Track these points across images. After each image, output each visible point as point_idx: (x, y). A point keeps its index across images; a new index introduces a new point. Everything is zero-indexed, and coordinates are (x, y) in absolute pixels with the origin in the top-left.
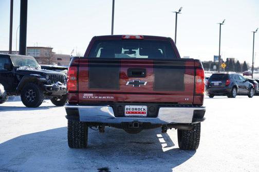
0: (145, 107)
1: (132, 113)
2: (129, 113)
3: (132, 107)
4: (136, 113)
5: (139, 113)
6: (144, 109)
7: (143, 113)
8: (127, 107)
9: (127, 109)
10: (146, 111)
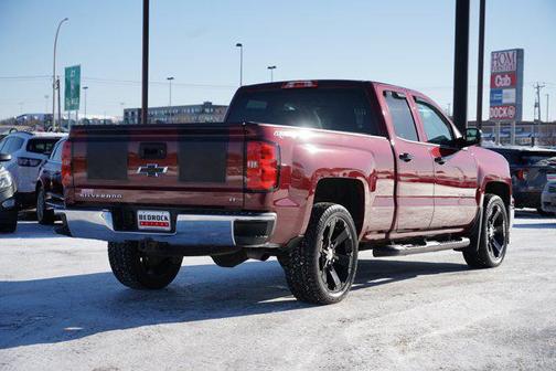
0: (167, 214)
1: (149, 224)
2: (144, 224)
3: (147, 213)
4: (154, 224)
5: (159, 224)
6: (166, 218)
7: (164, 225)
8: (140, 213)
9: (141, 217)
10: (169, 221)
